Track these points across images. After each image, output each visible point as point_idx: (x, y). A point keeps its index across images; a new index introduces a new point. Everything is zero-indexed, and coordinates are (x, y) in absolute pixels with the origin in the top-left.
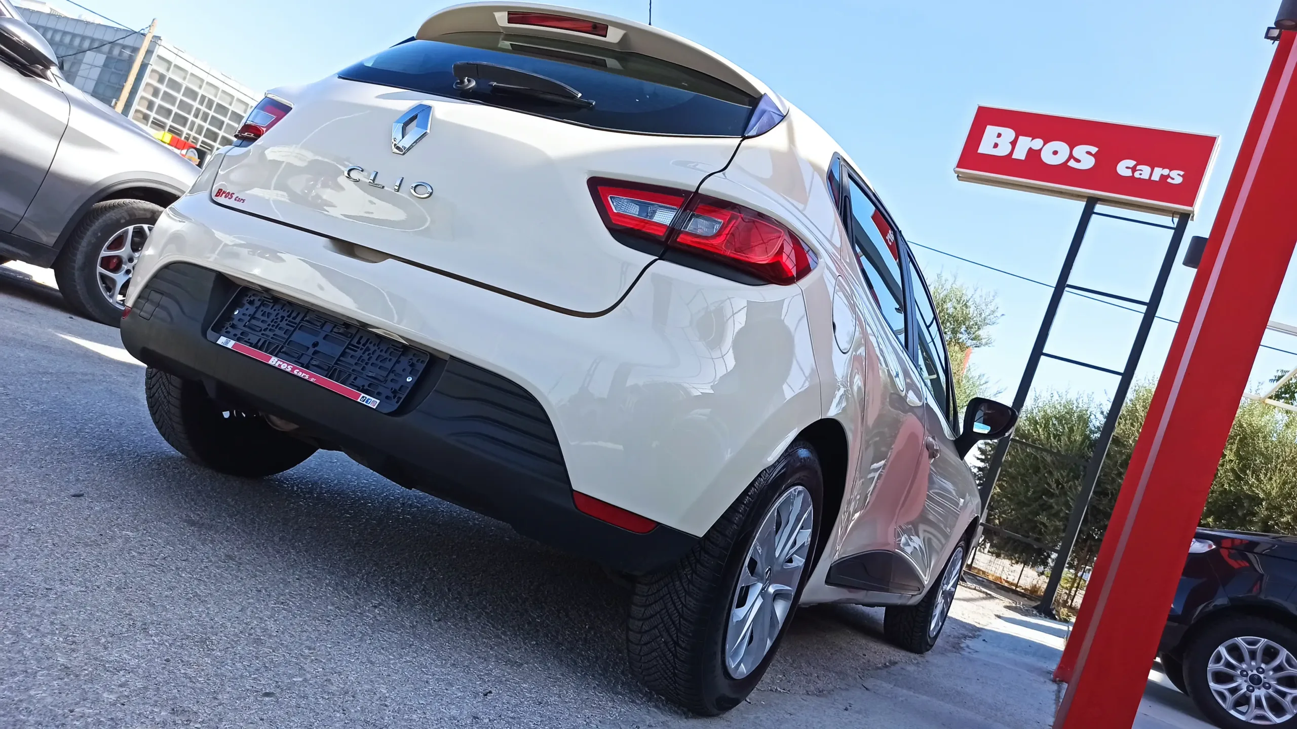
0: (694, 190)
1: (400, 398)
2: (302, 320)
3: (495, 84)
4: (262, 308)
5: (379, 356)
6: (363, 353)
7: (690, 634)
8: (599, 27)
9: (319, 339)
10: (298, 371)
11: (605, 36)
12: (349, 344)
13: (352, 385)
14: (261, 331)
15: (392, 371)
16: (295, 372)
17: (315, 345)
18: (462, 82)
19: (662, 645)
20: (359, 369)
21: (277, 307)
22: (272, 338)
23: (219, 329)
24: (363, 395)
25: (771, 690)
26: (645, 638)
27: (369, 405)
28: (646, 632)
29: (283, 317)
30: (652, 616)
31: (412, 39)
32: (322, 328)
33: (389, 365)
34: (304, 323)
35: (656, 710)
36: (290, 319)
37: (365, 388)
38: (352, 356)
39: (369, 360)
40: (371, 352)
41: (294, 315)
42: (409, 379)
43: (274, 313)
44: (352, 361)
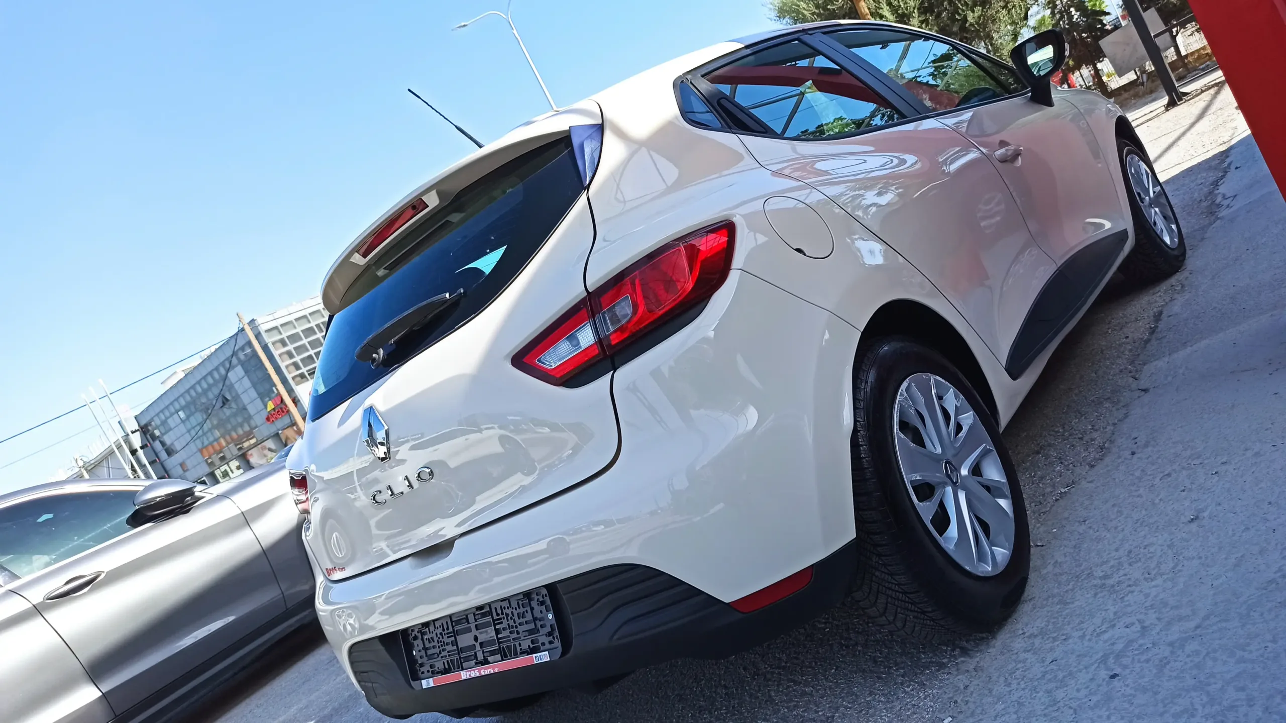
0: (585, 294)
1: (557, 636)
2: (453, 627)
3: (392, 341)
4: (425, 637)
5: (518, 614)
6: (508, 621)
7: (926, 599)
8: (416, 204)
9: (475, 632)
10: (483, 670)
11: (428, 206)
12: (494, 621)
13: (522, 653)
14: (438, 656)
15: (535, 619)
16: (483, 674)
17: (476, 639)
18: (374, 360)
19: (915, 620)
20: (515, 635)
21: (432, 628)
22: (449, 655)
23: (417, 678)
24: (534, 655)
25: (1057, 500)
26: (899, 624)
27: (544, 660)
28: (894, 620)
29: (441, 634)
30: (886, 609)
31: (331, 318)
32: (469, 623)
33: (529, 617)
34: (457, 628)
35: (962, 659)
36: (446, 631)
37: (531, 647)
38: (504, 629)
39: (515, 623)
40: (511, 615)
41: (445, 626)
42: (550, 616)
43: (434, 635)
44: (507, 633)
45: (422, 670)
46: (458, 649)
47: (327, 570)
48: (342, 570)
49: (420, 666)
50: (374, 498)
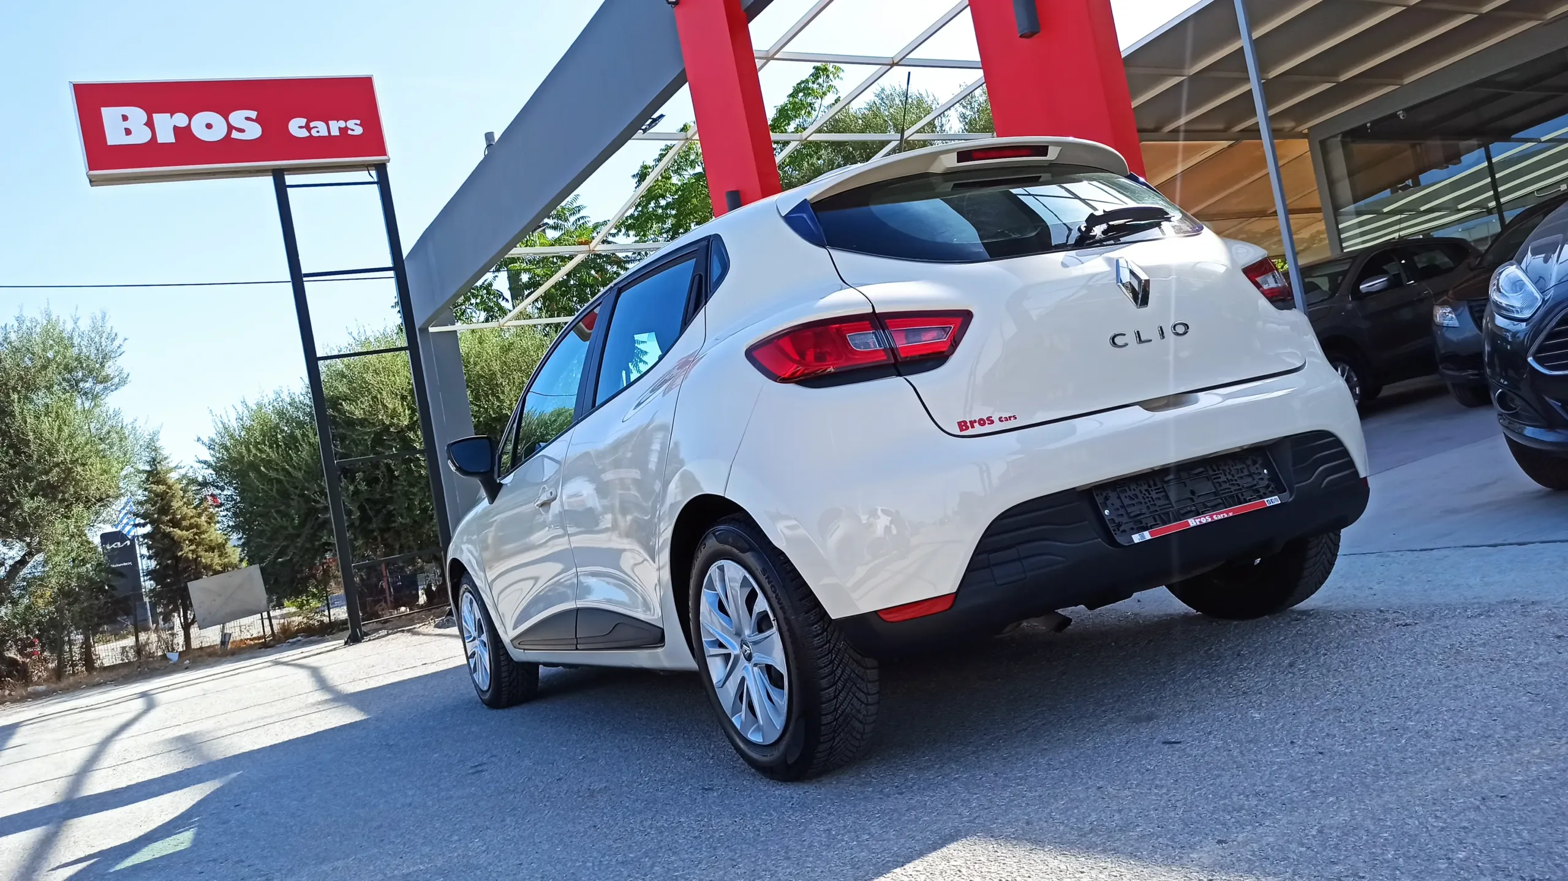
2: (1162, 482)
5: (1235, 469)
6: (1226, 476)
10: (1215, 516)
11: (1046, 155)
12: (1211, 476)
14: (1146, 511)
15: (1252, 474)
16: (1215, 519)
17: (1193, 492)
20: (1236, 487)
21: (1133, 486)
22: (1161, 510)
24: (1265, 500)
27: (1276, 503)
33: (1246, 472)
38: (1223, 482)
39: (1234, 477)
40: (1228, 471)
41: (1151, 483)
42: (1265, 471)
43: (1137, 492)
44: (1227, 485)
45: (1121, 529)
46: (1171, 504)
47: (959, 423)
48: (1006, 419)
49: (1119, 525)
50: (1113, 339)
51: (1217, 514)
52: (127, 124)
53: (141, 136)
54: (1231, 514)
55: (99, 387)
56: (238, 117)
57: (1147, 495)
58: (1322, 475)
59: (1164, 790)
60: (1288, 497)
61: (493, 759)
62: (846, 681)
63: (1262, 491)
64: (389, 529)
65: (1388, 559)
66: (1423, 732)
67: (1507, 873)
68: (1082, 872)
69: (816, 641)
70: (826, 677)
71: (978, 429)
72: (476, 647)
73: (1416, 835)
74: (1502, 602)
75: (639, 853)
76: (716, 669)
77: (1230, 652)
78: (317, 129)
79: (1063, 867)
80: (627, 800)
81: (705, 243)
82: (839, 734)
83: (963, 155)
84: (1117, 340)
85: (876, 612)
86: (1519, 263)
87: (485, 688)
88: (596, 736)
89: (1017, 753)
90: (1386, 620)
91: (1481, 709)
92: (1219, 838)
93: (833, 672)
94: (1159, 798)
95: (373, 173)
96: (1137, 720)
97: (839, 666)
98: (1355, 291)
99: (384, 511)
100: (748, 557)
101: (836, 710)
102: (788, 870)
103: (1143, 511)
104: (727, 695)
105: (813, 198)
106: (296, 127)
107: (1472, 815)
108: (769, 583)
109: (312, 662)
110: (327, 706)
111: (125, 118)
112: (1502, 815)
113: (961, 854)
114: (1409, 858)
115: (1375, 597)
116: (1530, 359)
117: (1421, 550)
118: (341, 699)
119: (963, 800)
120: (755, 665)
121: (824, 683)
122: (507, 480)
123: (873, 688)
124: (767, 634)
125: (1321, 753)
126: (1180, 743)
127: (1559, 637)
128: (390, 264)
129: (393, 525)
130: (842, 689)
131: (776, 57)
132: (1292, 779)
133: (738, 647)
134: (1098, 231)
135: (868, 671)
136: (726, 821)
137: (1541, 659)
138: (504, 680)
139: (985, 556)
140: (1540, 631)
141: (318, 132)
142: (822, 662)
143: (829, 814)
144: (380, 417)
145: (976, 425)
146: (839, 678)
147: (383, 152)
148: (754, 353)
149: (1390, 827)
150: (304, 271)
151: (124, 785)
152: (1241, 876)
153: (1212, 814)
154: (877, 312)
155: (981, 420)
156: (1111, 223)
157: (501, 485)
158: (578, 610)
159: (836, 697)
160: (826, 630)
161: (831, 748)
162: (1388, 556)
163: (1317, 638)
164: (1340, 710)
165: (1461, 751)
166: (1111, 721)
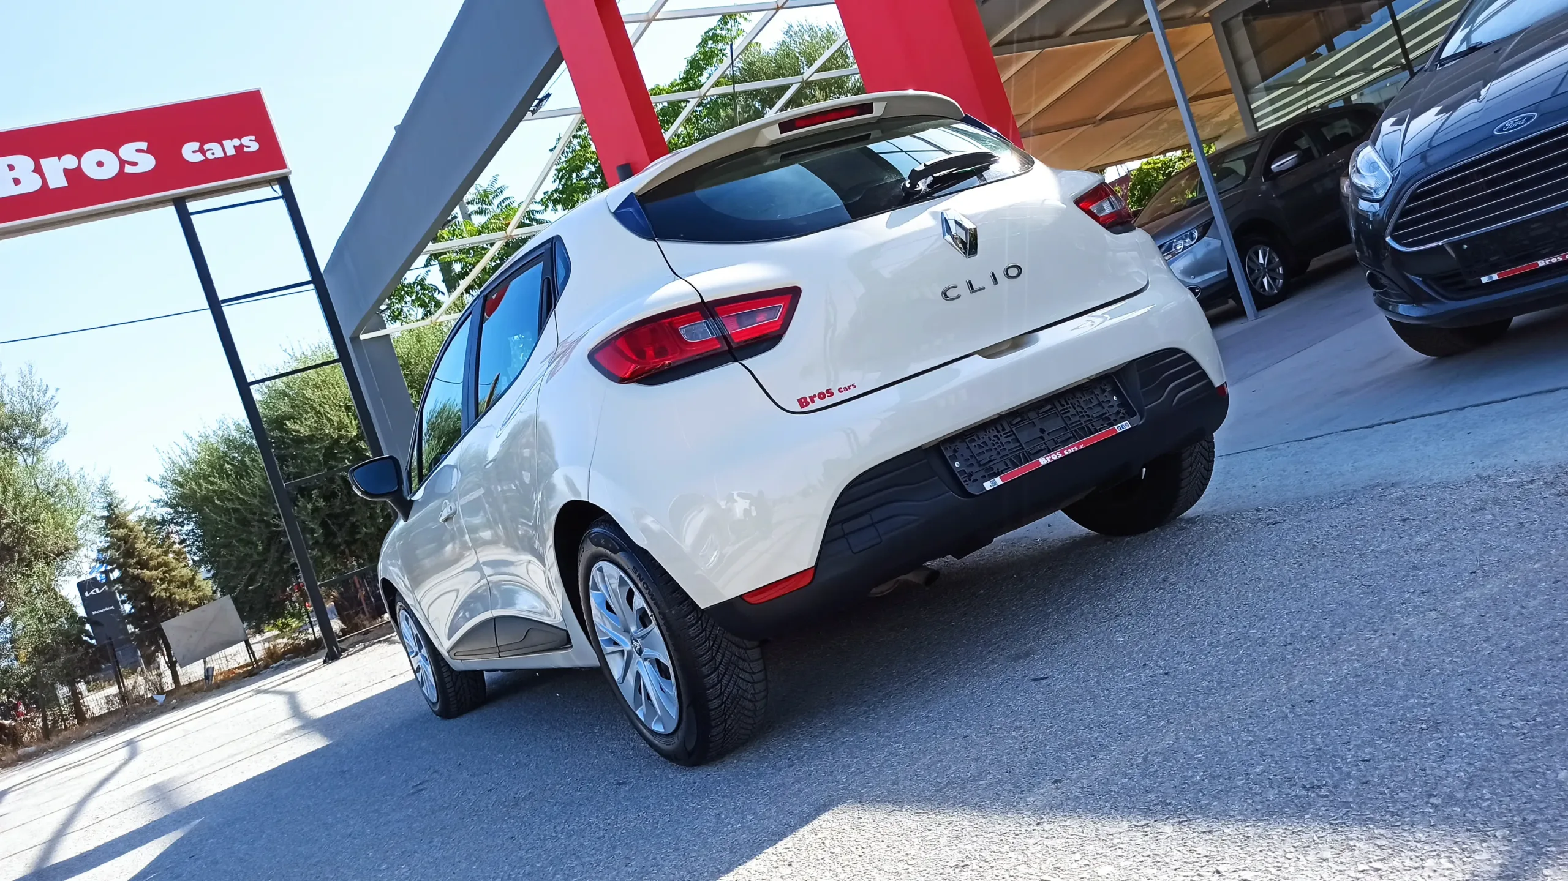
2: (1010, 426)
5: (1084, 401)
6: (1075, 409)
8: (864, 107)
12: (1059, 411)
14: (996, 457)
15: (1102, 403)
16: (1066, 453)
17: (1042, 431)
20: (1086, 419)
21: (981, 434)
22: (1011, 454)
24: (1115, 427)
29: (996, 436)
33: (1095, 402)
34: (1015, 427)
36: (1002, 432)
38: (1073, 416)
39: (1083, 409)
40: (1076, 404)
41: (1000, 429)
42: (1115, 398)
43: (986, 440)
44: (1077, 418)
45: (972, 478)
46: (1021, 445)
47: (799, 400)
48: (846, 389)
49: (970, 475)
50: (945, 294)
51: (1067, 449)
52: (14, 174)
53: (31, 184)
54: (1081, 447)
55: (39, 442)
56: (128, 151)
57: (997, 440)
58: (1175, 393)
59: (1021, 732)
60: (1137, 420)
61: (435, 775)
62: (728, 664)
63: (1112, 418)
64: (355, 541)
65: (1277, 452)
66: (1260, 640)
67: (1292, 783)
68: (929, 830)
69: (692, 631)
70: (707, 664)
71: (819, 403)
72: (420, 661)
73: (1226, 752)
74: (1364, 488)
75: (545, 862)
76: (616, 666)
77: (1114, 573)
78: (211, 151)
79: (914, 827)
80: (547, 805)
81: (548, 245)
82: (730, 716)
83: (785, 126)
84: (948, 294)
85: (740, 596)
86: (1374, 143)
87: (435, 700)
88: (533, 738)
89: (903, 707)
90: (1260, 520)
91: (1317, 608)
92: (1056, 778)
93: (713, 658)
94: (1015, 741)
95: (277, 187)
96: (1017, 658)
97: (718, 651)
98: (1267, 171)
99: (348, 524)
100: (619, 557)
101: (722, 693)
102: (674, 863)
103: (993, 458)
104: (627, 690)
105: (639, 191)
106: (190, 152)
107: (1279, 725)
108: (641, 580)
109: (289, 687)
110: (295, 735)
111: (11, 168)
112: (1305, 721)
113: (829, 825)
114: (1214, 778)
115: (1257, 495)
116: (1388, 239)
117: (1307, 439)
118: (310, 725)
119: (844, 766)
120: (645, 659)
121: (705, 670)
122: (418, 496)
123: (757, 666)
124: (649, 628)
125: (1166, 674)
126: (1047, 678)
127: (1404, 520)
128: (310, 279)
129: (358, 536)
130: (725, 673)
131: (657, 17)
132: (1136, 705)
133: (629, 643)
134: (922, 186)
135: (748, 651)
136: (631, 816)
137: (1383, 547)
138: (449, 691)
139: (839, 526)
140: (1390, 515)
141: (213, 154)
142: (701, 650)
143: (723, 797)
144: (327, 432)
145: (816, 399)
146: (720, 663)
147: (283, 165)
148: (595, 356)
149: (1206, 746)
150: (221, 298)
151: (91, 847)
152: (1065, 816)
153: (1056, 751)
154: (706, 301)
155: (820, 394)
156: (935, 175)
157: (412, 502)
158: (495, 619)
159: (720, 681)
160: (700, 619)
161: (724, 730)
162: (1276, 449)
163: (1195, 546)
164: (1195, 624)
165: (1288, 656)
166: (993, 662)
